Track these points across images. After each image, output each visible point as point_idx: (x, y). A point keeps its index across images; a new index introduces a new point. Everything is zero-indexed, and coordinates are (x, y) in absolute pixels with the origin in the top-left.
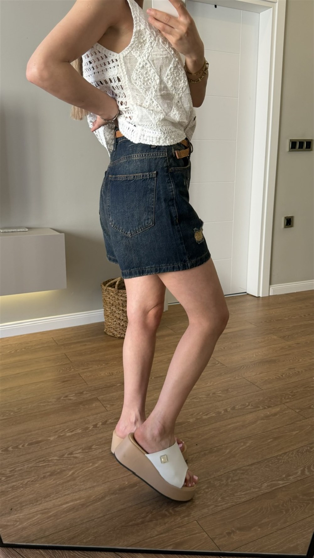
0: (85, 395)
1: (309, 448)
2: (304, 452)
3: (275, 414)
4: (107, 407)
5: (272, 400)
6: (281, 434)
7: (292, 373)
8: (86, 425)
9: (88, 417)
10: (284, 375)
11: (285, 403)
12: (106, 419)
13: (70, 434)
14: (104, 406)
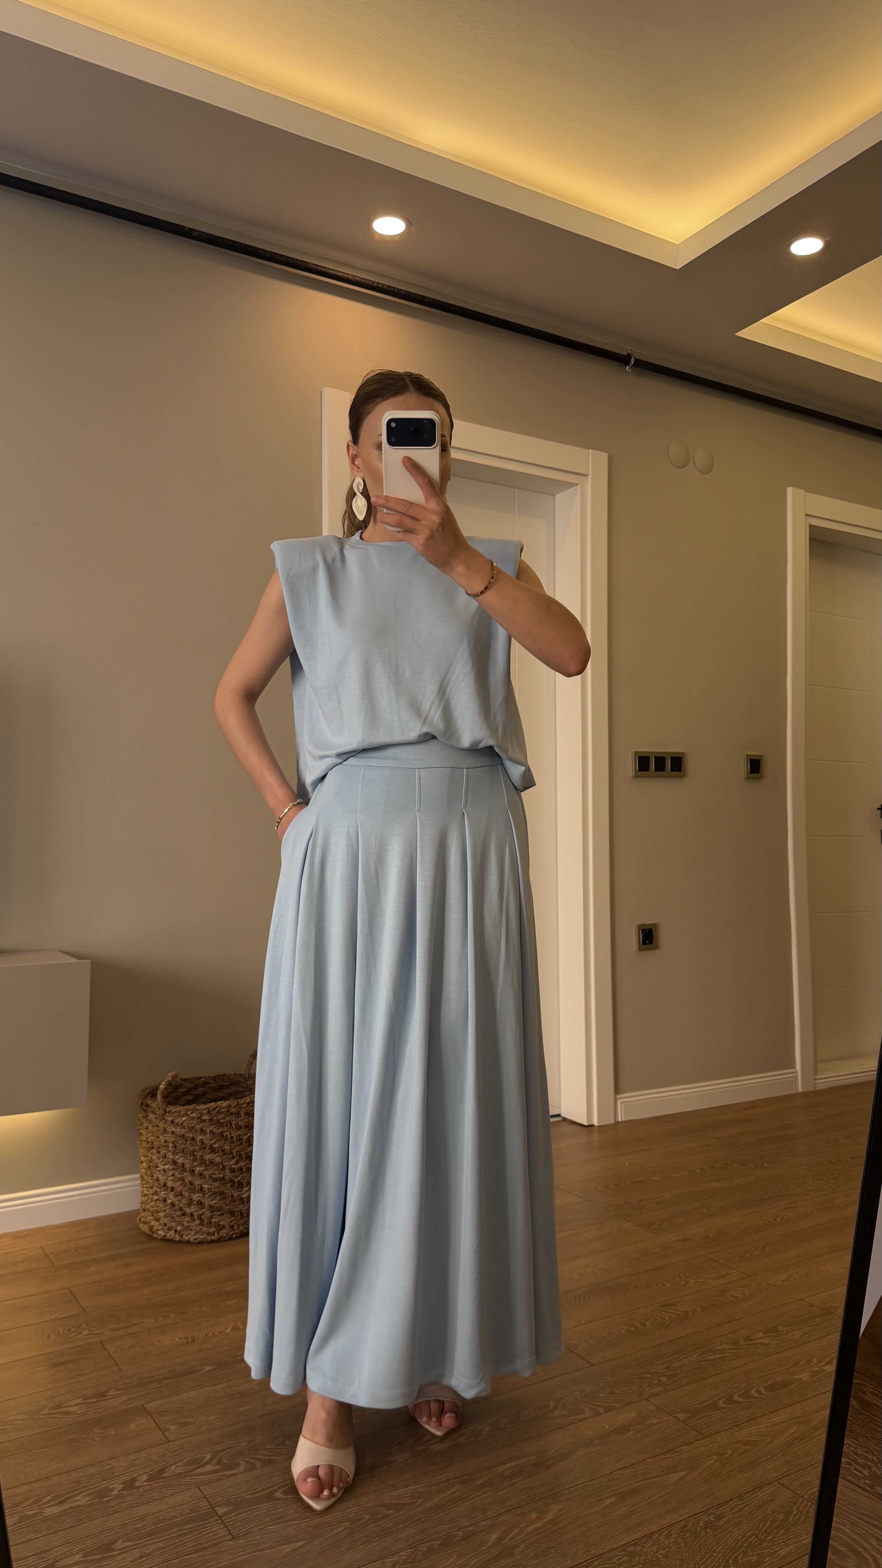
0: (112, 1400)
1: (712, 1518)
2: (699, 1529)
3: (623, 1430)
4: (168, 1429)
5: (616, 1392)
6: (638, 1482)
7: (671, 1317)
8: (105, 1484)
9: (110, 1462)
10: (648, 1323)
11: (649, 1397)
12: (162, 1464)
13: (55, 1510)
14: (161, 1430)
